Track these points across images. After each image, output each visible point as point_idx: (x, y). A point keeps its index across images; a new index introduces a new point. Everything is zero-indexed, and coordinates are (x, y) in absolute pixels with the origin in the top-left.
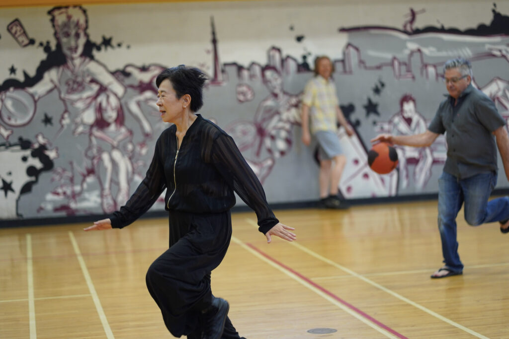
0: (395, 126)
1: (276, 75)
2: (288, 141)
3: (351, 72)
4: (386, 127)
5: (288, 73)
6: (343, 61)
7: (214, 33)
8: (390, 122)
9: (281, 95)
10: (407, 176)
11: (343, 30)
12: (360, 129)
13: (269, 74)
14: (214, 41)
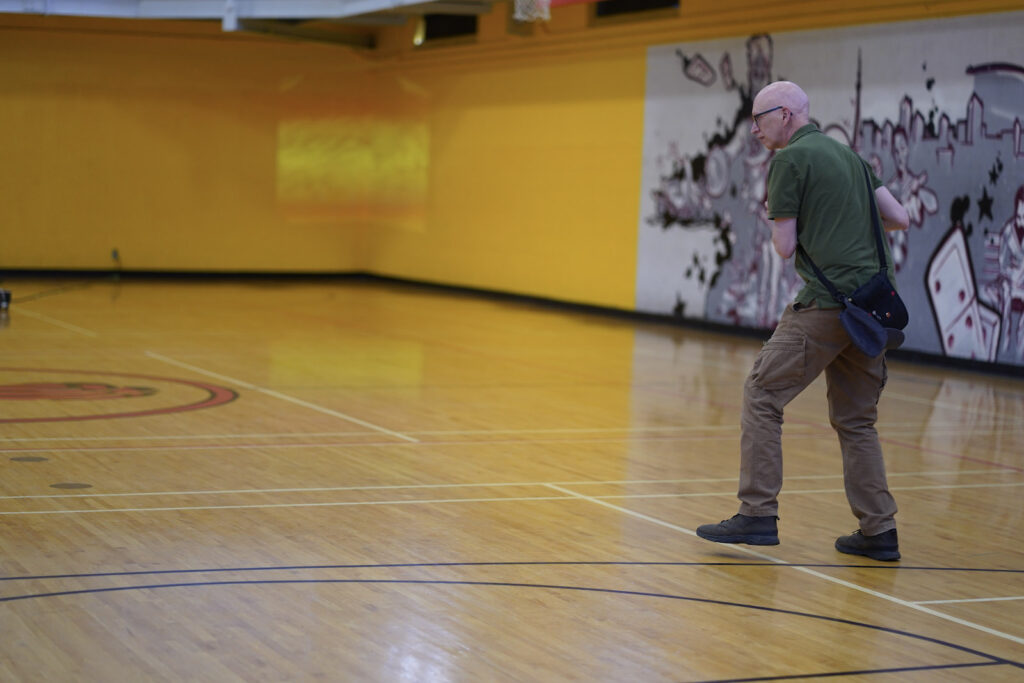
0: (1006, 240)
1: (904, 142)
2: (904, 250)
3: (971, 143)
4: (997, 240)
5: (914, 140)
6: (965, 122)
7: (859, 75)
8: (1001, 233)
9: (905, 175)
10: (1010, 331)
11: (971, 70)
12: (971, 240)
13: (899, 138)
14: (859, 87)
